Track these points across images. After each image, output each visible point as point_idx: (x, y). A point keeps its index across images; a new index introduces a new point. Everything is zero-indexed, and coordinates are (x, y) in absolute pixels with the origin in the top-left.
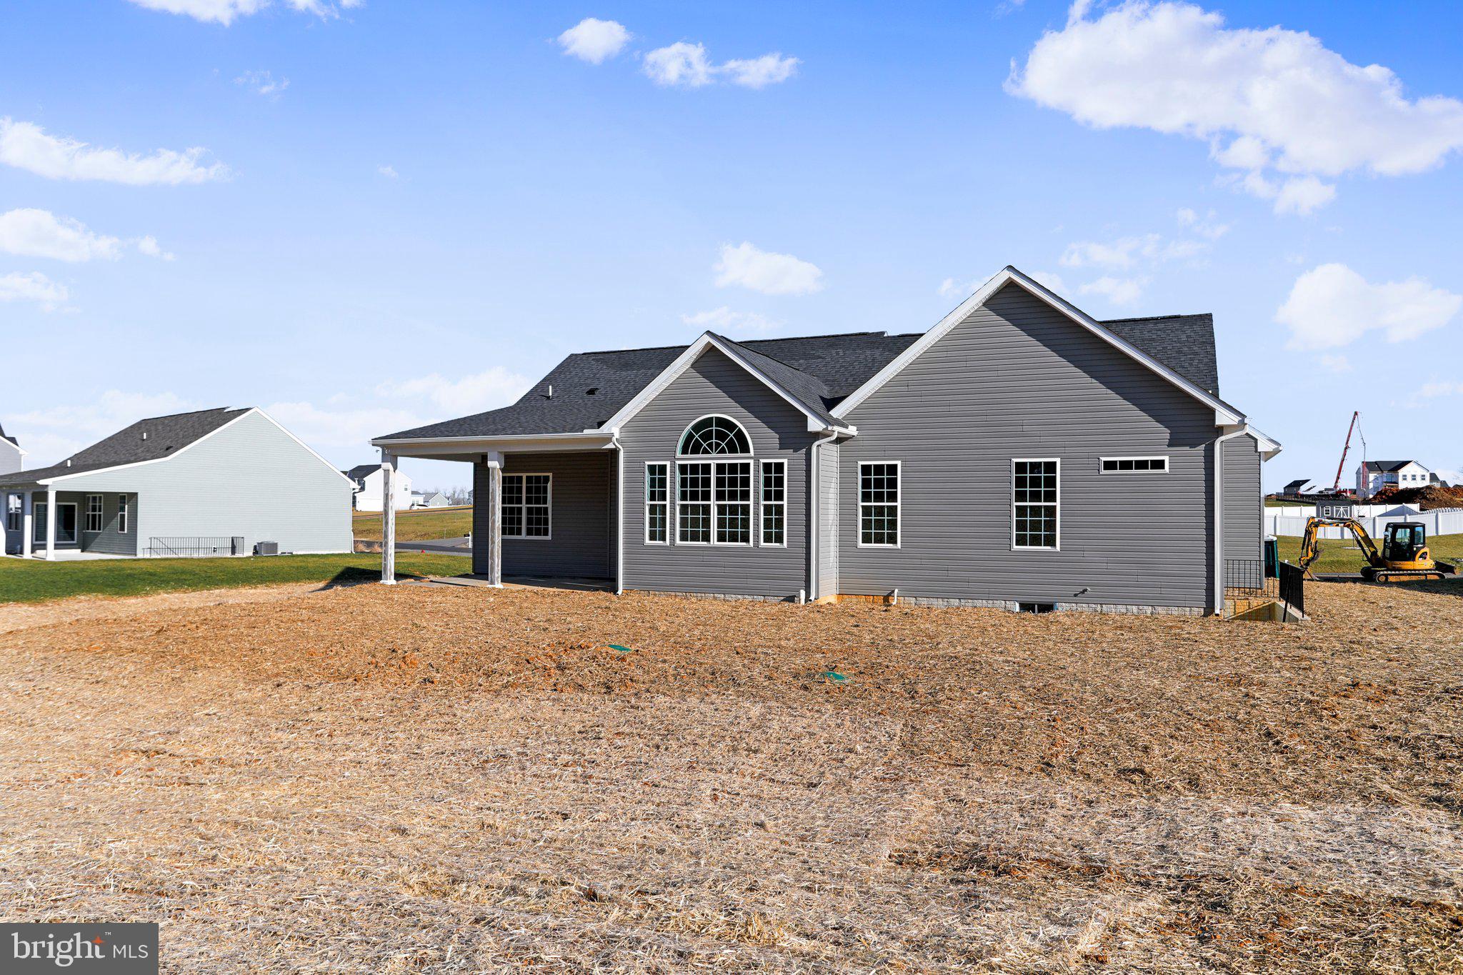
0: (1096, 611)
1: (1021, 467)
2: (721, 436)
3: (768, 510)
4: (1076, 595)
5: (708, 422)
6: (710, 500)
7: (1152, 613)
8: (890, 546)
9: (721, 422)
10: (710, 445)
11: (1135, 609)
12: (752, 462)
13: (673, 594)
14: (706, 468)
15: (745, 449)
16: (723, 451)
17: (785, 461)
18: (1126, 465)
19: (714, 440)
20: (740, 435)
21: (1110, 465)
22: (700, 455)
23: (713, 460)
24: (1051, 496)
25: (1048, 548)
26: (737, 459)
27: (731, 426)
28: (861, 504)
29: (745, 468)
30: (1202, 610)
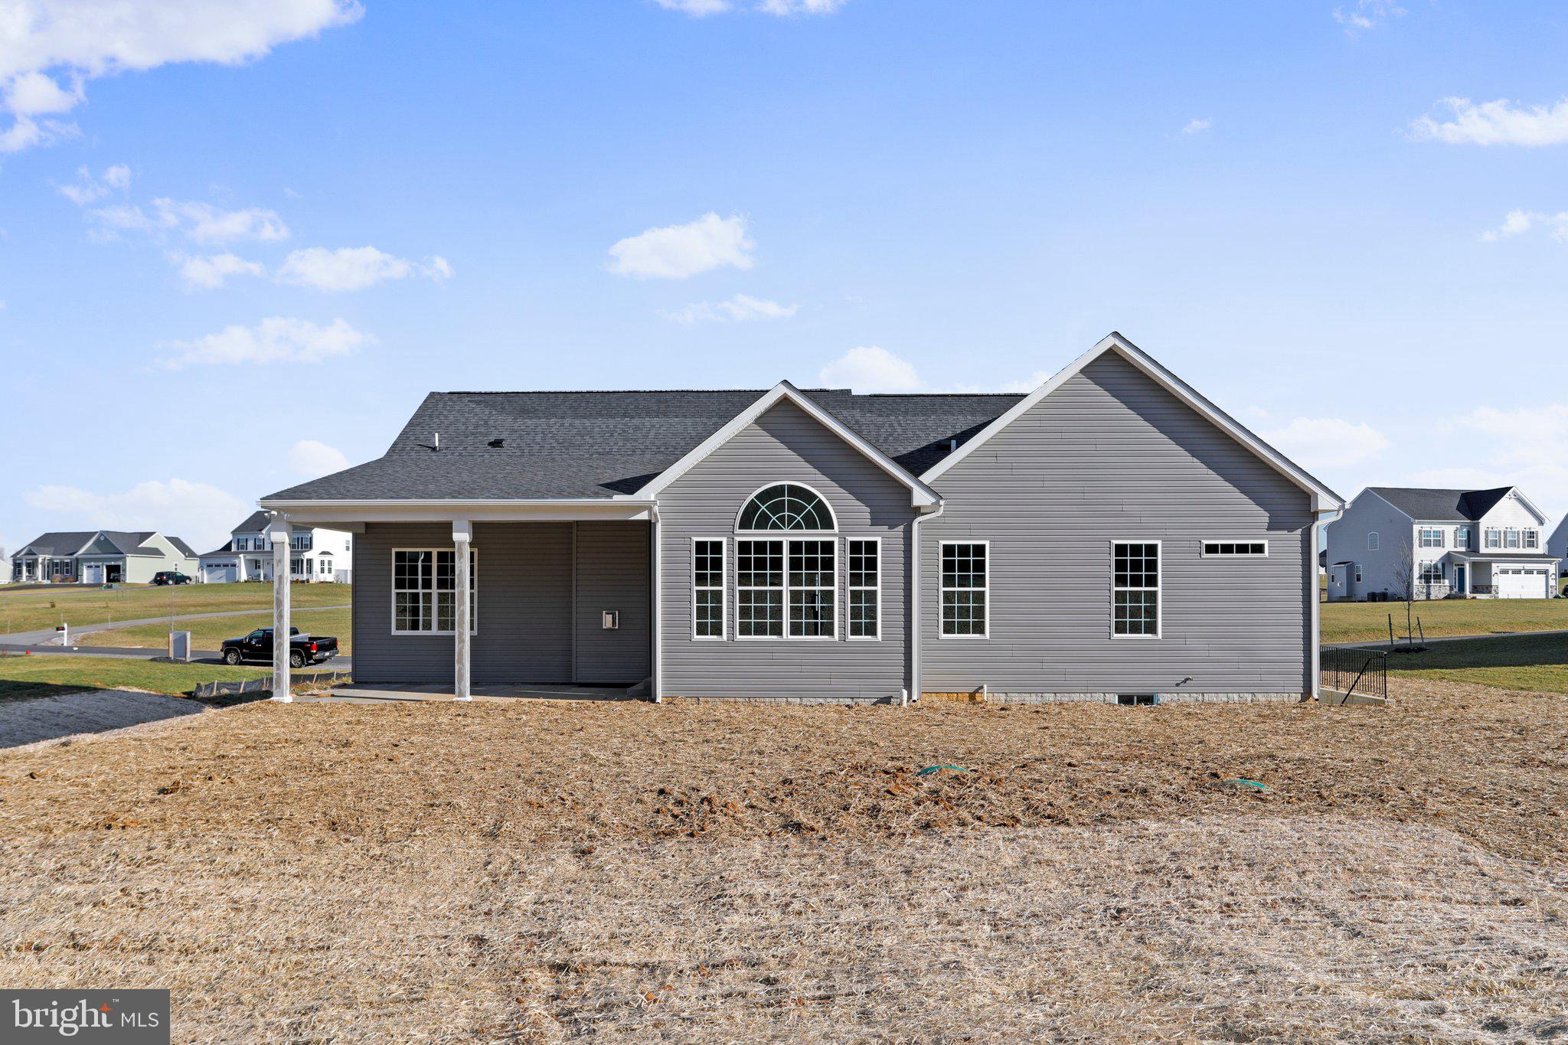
0: (1197, 700)
1: (1121, 550)
2: (796, 508)
3: (856, 596)
4: (1177, 685)
5: (778, 491)
6: (781, 585)
7: (1252, 701)
8: (977, 636)
9: (794, 491)
10: (781, 519)
11: (1236, 697)
12: (836, 540)
13: (732, 700)
14: (777, 547)
15: (828, 524)
16: (798, 526)
17: (879, 540)
18: (1227, 549)
19: (786, 513)
20: (821, 507)
21: (1211, 549)
22: (768, 531)
23: (786, 537)
24: (1152, 581)
25: (1149, 636)
26: (818, 536)
27: (809, 497)
28: (942, 589)
29: (828, 547)
30: (1299, 695)
